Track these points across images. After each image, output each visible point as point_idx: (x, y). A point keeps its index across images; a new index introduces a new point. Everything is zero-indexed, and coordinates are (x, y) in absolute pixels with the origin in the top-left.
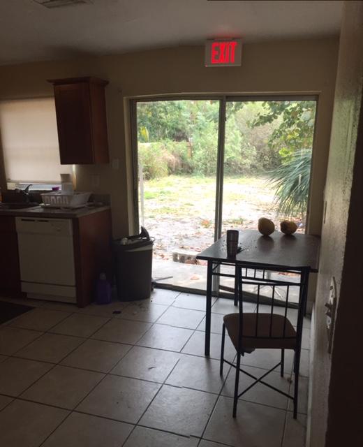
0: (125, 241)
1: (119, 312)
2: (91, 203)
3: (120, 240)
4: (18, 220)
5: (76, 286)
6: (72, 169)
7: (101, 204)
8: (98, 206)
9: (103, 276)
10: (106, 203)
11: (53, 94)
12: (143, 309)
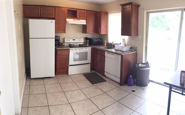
0: (140, 65)
1: (134, 91)
2: (131, 50)
3: (139, 64)
4: (106, 52)
5: (120, 78)
6: (126, 38)
7: (134, 50)
8: (133, 51)
9: (131, 76)
10: (136, 50)
11: (121, 11)
12: (144, 91)
